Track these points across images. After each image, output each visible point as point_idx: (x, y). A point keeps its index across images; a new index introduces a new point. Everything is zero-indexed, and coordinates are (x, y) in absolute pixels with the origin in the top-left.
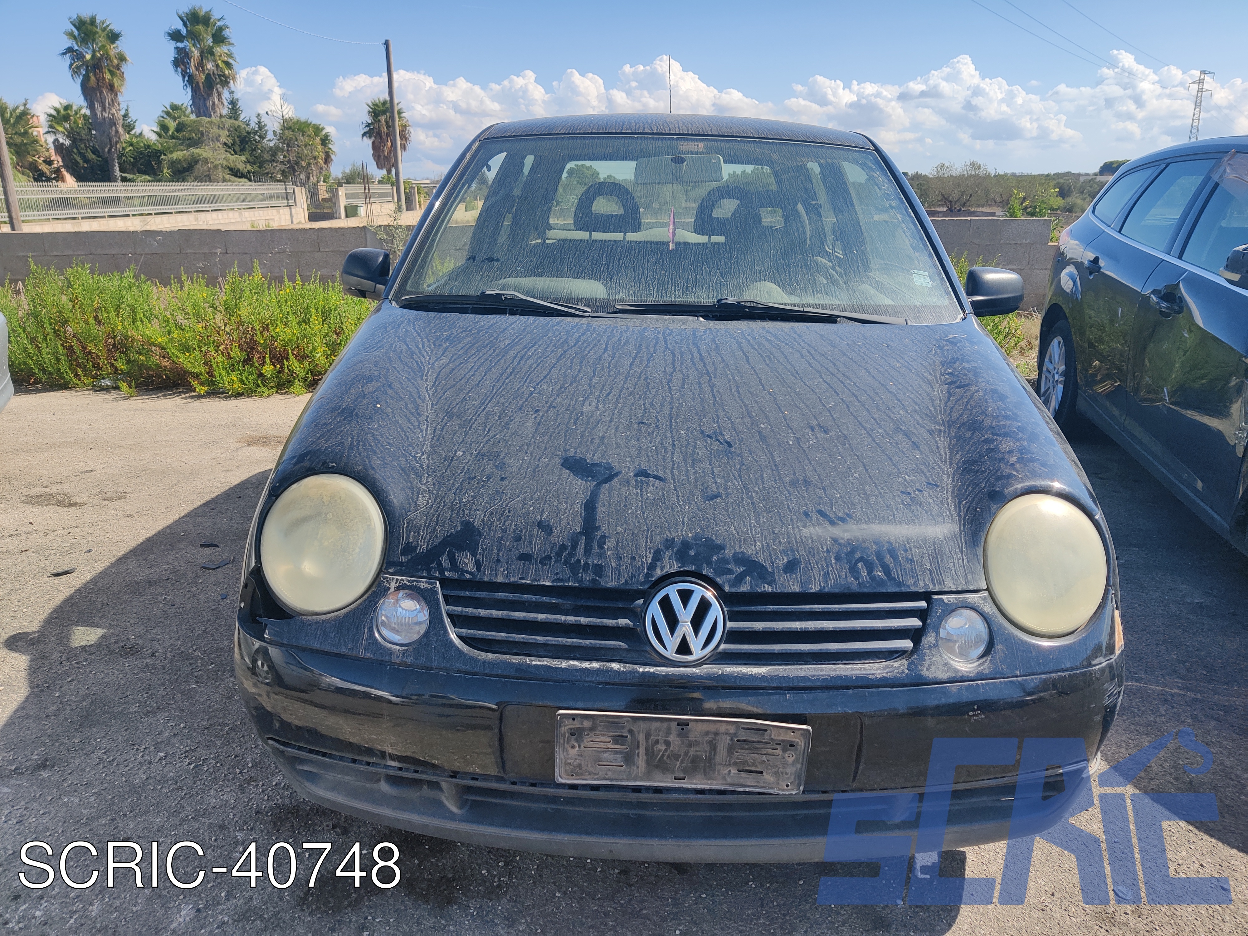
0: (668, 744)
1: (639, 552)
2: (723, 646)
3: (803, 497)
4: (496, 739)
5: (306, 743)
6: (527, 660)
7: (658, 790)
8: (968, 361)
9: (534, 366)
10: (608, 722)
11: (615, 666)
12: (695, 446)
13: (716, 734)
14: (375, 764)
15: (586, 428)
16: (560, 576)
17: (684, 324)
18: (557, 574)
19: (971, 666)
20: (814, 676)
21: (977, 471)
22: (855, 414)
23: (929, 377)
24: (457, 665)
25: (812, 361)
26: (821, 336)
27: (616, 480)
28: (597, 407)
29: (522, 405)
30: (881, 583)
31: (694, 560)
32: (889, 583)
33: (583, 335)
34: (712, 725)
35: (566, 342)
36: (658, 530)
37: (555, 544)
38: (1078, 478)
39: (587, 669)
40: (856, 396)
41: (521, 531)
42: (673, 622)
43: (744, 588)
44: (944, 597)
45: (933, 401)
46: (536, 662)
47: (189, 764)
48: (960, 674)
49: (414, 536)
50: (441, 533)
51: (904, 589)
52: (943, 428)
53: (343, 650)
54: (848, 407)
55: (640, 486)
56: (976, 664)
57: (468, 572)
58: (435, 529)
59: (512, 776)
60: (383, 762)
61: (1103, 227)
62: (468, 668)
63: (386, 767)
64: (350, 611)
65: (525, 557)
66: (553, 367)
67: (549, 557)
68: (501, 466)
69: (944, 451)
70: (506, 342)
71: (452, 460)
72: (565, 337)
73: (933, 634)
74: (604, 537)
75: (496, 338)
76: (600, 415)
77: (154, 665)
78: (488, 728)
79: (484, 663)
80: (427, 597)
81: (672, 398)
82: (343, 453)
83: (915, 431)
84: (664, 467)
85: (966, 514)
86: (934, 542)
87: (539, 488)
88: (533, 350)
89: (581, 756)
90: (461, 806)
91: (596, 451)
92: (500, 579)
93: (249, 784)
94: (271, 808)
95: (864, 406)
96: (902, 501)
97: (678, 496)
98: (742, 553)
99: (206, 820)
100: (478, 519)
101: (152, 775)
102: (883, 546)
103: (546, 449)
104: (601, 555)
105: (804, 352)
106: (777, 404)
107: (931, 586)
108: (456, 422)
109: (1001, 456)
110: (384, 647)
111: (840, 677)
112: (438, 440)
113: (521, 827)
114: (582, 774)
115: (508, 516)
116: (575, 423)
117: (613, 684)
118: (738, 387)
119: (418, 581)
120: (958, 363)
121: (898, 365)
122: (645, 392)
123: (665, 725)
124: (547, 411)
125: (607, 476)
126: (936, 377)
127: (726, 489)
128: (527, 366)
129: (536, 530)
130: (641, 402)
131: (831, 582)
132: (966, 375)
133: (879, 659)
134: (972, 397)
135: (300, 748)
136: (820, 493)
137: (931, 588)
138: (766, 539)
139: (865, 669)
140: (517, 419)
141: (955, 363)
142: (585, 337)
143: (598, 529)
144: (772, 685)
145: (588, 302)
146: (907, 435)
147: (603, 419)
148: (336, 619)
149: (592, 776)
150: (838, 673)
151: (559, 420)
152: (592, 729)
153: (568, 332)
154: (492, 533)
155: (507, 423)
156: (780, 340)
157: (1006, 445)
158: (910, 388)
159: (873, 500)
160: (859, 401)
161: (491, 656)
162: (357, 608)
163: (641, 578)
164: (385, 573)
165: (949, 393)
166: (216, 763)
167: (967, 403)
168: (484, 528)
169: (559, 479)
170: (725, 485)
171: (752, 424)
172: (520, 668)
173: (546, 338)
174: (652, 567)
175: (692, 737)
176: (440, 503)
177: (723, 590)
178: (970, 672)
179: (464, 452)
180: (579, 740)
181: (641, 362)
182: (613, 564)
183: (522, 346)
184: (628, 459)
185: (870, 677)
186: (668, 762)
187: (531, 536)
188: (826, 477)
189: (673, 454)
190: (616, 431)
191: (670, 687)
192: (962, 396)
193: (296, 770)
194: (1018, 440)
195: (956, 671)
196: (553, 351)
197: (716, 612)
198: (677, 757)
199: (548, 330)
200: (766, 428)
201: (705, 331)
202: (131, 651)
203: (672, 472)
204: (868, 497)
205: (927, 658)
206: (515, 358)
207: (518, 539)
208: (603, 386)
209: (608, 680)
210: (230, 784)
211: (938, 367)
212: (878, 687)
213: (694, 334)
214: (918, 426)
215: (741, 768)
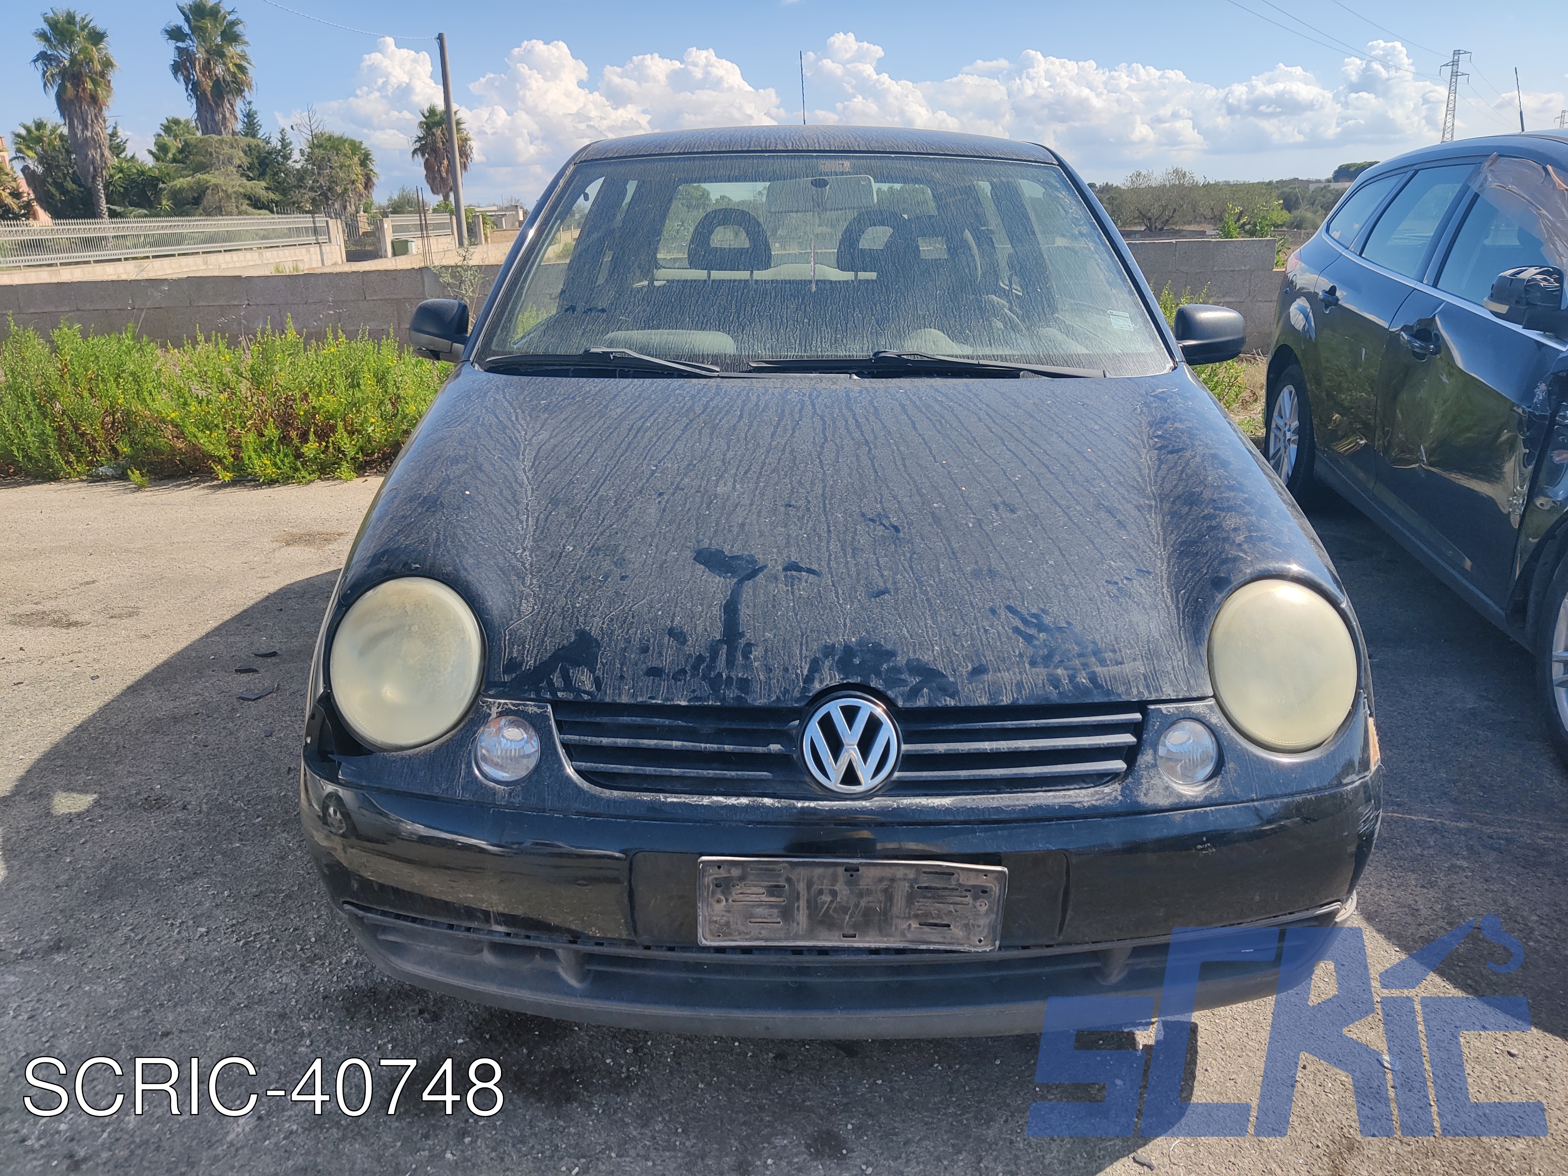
0: (834, 893)
1: (793, 662)
2: (897, 774)
3: (989, 591)
4: (626, 895)
5: (392, 906)
6: (661, 797)
7: (823, 951)
8: (1181, 421)
9: (655, 440)
10: (761, 869)
11: (768, 801)
12: (855, 532)
13: (893, 880)
14: (476, 930)
15: (722, 514)
16: (698, 693)
17: (834, 383)
18: (694, 691)
19: (1197, 789)
20: (1008, 806)
21: (1197, 554)
22: (1047, 488)
23: (1134, 441)
24: (576, 805)
25: (992, 425)
26: (1002, 394)
27: (761, 575)
28: (734, 488)
29: (642, 488)
30: (1087, 692)
31: (860, 669)
32: (1095, 692)
33: (711, 400)
34: (887, 869)
35: (691, 409)
36: (815, 635)
37: (690, 655)
38: (1318, 559)
39: (733, 805)
40: (1047, 467)
41: (648, 640)
42: (836, 746)
43: (921, 702)
44: (1162, 707)
45: (1140, 470)
46: (672, 799)
47: (237, 940)
48: (1184, 800)
49: (518, 650)
50: (550, 646)
51: (1113, 699)
52: (1153, 503)
53: (436, 791)
54: (1038, 480)
55: (791, 582)
56: (1204, 786)
57: (585, 692)
58: (543, 641)
59: (645, 939)
60: (485, 927)
61: (1340, 249)
62: (589, 809)
63: (491, 932)
64: (442, 744)
65: (655, 672)
66: (678, 440)
67: (683, 671)
68: (620, 563)
69: (1157, 531)
70: (619, 411)
71: (560, 557)
72: (691, 403)
73: (1151, 752)
74: (749, 645)
75: (606, 407)
76: (738, 497)
77: (186, 820)
78: (615, 881)
79: (609, 802)
80: (537, 724)
81: (824, 474)
82: (428, 551)
83: (1120, 507)
84: (819, 559)
85: (1185, 607)
86: (1148, 641)
87: (669, 587)
88: (652, 419)
89: (729, 911)
90: (582, 978)
91: (735, 540)
92: (625, 700)
93: (312, 962)
94: (342, 991)
95: (1057, 478)
96: (1108, 592)
97: (837, 593)
98: (918, 660)
99: (263, 1008)
100: (595, 627)
101: (192, 955)
102: (1087, 647)
103: (674, 540)
104: (747, 667)
105: (982, 414)
106: (951, 479)
107: (1146, 694)
108: (562, 510)
109: (1225, 535)
110: (486, 786)
111: (1040, 807)
112: (542, 532)
113: (656, 1003)
114: (731, 934)
115: (632, 623)
116: (708, 508)
117: (765, 823)
118: (903, 459)
119: (524, 705)
120: (1169, 423)
121: (1097, 427)
122: (791, 468)
123: (831, 870)
124: (673, 494)
125: (749, 571)
126: (1143, 442)
127: (895, 583)
128: (646, 440)
129: (666, 639)
130: (787, 480)
131: (1026, 692)
132: (1180, 437)
133: (1086, 783)
134: (1187, 464)
135: (384, 913)
136: (1009, 584)
137: (1146, 696)
138: (945, 643)
139: (1070, 796)
140: (637, 505)
141: (1165, 423)
142: (715, 402)
143: (742, 635)
144: (958, 818)
145: (716, 359)
146: (1111, 512)
147: (742, 503)
148: (426, 753)
149: (742, 936)
150: (1037, 802)
151: (688, 505)
152: (742, 878)
153: (693, 397)
154: (613, 644)
155: (625, 510)
156: (952, 401)
157: (1231, 521)
158: (1112, 456)
159: (1072, 591)
160: (1052, 473)
161: (616, 793)
162: (451, 739)
163: (796, 694)
164: (484, 696)
165: (1159, 459)
166: (271, 938)
167: (1182, 471)
168: (603, 638)
169: (692, 576)
170: (894, 579)
171: (923, 503)
172: (653, 807)
173: (667, 405)
174: (809, 680)
175: (863, 885)
176: (548, 609)
177: (896, 706)
178: (1196, 797)
179: (574, 546)
180: (726, 892)
181: (785, 431)
182: (762, 677)
183: (638, 415)
184: (775, 550)
185: (1077, 805)
186: (835, 916)
187: (661, 646)
188: (1015, 565)
189: (828, 542)
190: (759, 516)
191: (836, 824)
192: (1176, 463)
193: (378, 941)
194: (1245, 515)
195: (1180, 796)
196: (677, 421)
197: (888, 731)
198: (845, 910)
199: (669, 395)
200: (940, 508)
201: (861, 392)
202: (156, 804)
203: (829, 564)
204: (1066, 588)
205: (1144, 781)
206: (630, 430)
207: (645, 650)
208: (740, 461)
209: (759, 819)
210: (289, 963)
211: (1145, 428)
212: (1086, 818)
213: (847, 395)
214: (1123, 501)
215: (923, 921)
